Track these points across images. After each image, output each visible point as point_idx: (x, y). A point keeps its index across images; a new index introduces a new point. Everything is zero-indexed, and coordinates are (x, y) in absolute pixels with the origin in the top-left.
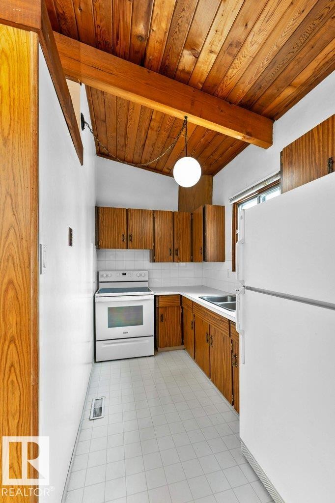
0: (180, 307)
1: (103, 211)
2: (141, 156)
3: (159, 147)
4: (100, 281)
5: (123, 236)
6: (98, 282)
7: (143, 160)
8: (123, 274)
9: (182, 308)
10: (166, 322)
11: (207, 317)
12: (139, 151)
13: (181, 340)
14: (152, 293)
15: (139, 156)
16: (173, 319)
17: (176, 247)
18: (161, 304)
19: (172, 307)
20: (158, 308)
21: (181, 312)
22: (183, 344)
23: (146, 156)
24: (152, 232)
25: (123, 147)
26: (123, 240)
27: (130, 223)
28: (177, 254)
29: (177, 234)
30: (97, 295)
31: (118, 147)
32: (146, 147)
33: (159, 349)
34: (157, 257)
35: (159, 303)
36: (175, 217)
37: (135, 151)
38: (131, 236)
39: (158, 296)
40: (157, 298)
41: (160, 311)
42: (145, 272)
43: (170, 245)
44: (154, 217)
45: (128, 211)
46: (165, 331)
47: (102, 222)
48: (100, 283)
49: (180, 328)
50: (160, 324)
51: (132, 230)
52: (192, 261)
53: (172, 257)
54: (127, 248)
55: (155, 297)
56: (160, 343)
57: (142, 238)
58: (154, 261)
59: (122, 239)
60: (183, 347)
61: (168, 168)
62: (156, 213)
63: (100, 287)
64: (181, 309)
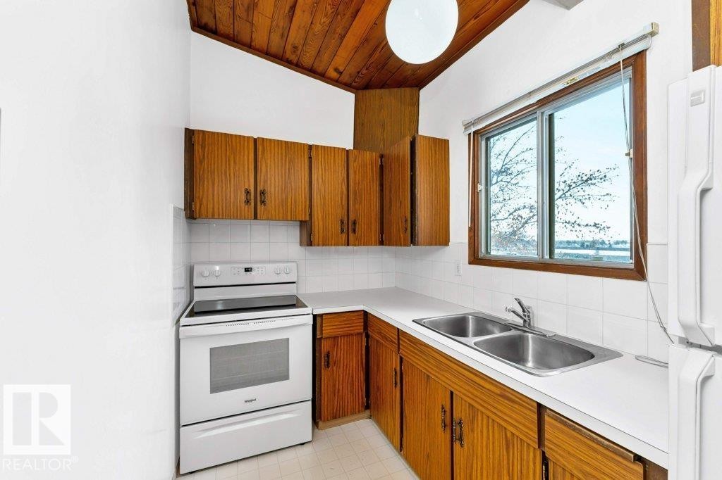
0: (364, 334)
1: (204, 140)
2: (285, 36)
3: (326, 15)
4: (195, 285)
5: (248, 192)
6: (192, 288)
7: (289, 47)
8: (247, 270)
9: (368, 336)
10: (335, 368)
11: (448, 375)
12: (281, 24)
13: (365, 399)
14: (308, 310)
15: (282, 35)
16: (349, 359)
17: (352, 217)
18: (328, 331)
19: (348, 335)
20: (321, 339)
21: (364, 344)
22: (367, 407)
23: (295, 36)
24: (307, 189)
25: (248, 10)
26: (247, 202)
27: (262, 167)
28: (354, 231)
29: (355, 194)
30: (184, 321)
31: (238, 12)
32: (298, 11)
33: (321, 424)
34: (315, 238)
35: (322, 330)
36: (351, 159)
37: (274, 24)
38: (263, 193)
39: (321, 316)
40: (319, 320)
41: (325, 346)
42: (289, 264)
43: (340, 213)
44: (310, 158)
45: (257, 144)
46: (334, 386)
47: (201, 162)
48: (195, 290)
49: (362, 376)
50: (325, 374)
51: (265, 182)
52: (382, 243)
53: (344, 235)
54: (256, 218)
55: (315, 317)
56: (325, 411)
57: (287, 198)
58: (310, 244)
59: (243, 198)
60: (368, 412)
61: (336, 70)
62: (313, 150)
63: (196, 299)
64: (364, 339)
